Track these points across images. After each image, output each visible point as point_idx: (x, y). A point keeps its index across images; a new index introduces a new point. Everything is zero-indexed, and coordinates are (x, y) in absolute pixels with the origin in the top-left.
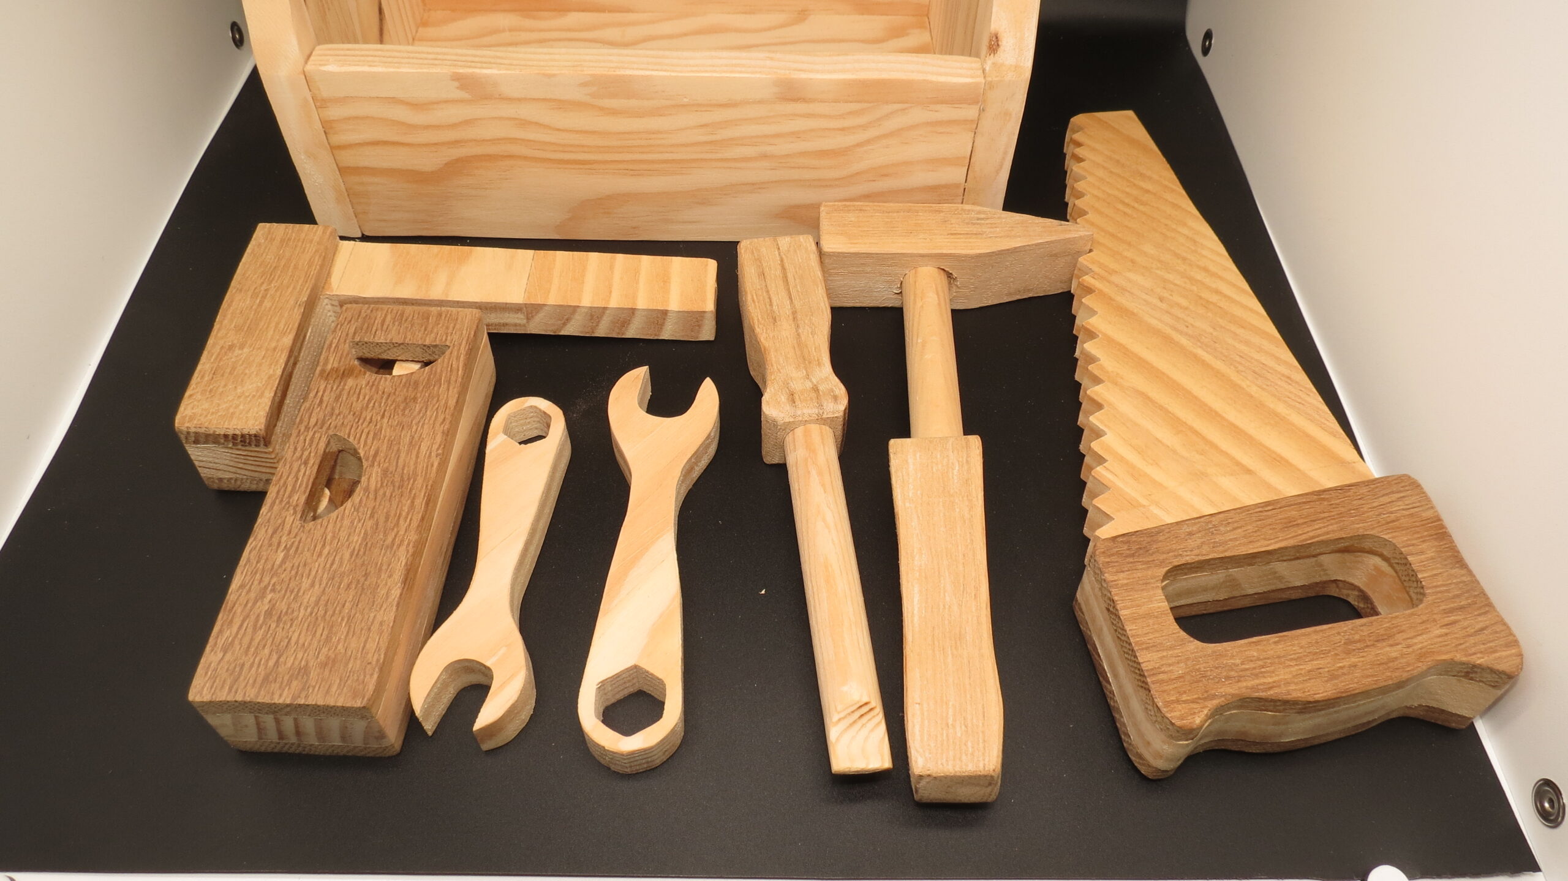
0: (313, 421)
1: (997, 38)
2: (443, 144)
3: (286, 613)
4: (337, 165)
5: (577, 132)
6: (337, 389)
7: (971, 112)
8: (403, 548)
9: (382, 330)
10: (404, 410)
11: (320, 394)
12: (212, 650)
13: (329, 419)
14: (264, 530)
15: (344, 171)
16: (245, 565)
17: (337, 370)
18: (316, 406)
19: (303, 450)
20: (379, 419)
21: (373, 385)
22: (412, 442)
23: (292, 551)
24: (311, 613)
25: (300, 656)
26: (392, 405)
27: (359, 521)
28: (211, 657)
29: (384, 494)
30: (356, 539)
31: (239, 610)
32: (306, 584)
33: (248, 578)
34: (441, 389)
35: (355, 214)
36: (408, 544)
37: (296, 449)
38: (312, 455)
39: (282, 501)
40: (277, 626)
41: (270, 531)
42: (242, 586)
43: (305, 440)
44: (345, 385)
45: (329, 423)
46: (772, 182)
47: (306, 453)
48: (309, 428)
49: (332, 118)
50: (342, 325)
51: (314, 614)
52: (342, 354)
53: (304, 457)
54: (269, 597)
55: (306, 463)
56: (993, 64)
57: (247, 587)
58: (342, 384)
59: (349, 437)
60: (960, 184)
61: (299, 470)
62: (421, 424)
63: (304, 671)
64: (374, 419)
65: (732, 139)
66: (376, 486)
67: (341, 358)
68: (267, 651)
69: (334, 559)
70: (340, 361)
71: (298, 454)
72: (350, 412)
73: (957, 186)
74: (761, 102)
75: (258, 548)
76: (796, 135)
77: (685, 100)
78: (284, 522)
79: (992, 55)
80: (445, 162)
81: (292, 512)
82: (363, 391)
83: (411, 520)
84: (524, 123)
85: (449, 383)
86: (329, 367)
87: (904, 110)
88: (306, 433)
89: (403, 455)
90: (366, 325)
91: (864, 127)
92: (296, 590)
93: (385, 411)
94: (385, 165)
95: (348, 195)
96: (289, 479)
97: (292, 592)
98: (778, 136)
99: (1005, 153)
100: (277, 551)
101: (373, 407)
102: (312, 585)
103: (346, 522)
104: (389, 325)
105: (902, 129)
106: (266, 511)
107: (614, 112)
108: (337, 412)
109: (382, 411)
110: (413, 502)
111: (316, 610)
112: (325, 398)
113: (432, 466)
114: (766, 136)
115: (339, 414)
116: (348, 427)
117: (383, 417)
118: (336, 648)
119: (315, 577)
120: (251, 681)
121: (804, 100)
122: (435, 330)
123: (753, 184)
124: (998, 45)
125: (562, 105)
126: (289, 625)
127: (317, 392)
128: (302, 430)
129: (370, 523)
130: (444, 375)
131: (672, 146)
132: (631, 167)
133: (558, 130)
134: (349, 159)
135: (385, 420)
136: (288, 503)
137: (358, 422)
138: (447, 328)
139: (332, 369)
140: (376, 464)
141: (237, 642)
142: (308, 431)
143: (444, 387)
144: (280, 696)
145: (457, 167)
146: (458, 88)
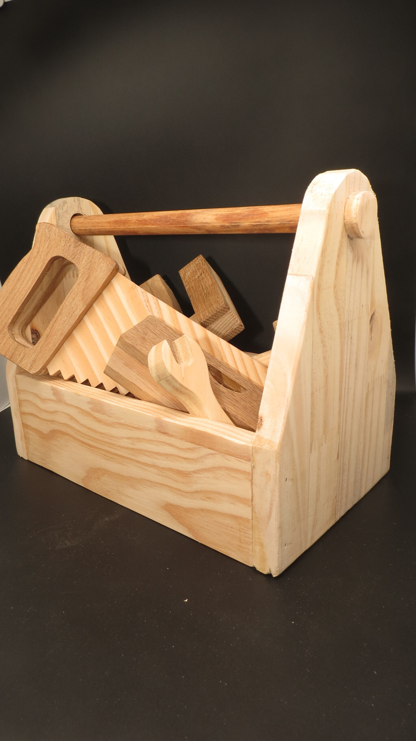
1: (261, 420)
2: (49, 421)
5: (89, 428)
7: (248, 467)
15: (23, 425)
35: (26, 447)
49: (21, 399)
56: (258, 436)
60: (249, 519)
65: (141, 450)
74: (150, 430)
76: (166, 456)
79: (258, 430)
80: (49, 430)
84: (72, 418)
87: (213, 454)
91: (196, 460)
94: (34, 426)
95: (24, 437)
98: (159, 454)
105: (214, 468)
107: (99, 421)
114: (154, 453)
121: (168, 435)
124: (261, 424)
125: (83, 412)
133: (82, 425)
134: (25, 419)
145: (53, 434)
146: (53, 394)
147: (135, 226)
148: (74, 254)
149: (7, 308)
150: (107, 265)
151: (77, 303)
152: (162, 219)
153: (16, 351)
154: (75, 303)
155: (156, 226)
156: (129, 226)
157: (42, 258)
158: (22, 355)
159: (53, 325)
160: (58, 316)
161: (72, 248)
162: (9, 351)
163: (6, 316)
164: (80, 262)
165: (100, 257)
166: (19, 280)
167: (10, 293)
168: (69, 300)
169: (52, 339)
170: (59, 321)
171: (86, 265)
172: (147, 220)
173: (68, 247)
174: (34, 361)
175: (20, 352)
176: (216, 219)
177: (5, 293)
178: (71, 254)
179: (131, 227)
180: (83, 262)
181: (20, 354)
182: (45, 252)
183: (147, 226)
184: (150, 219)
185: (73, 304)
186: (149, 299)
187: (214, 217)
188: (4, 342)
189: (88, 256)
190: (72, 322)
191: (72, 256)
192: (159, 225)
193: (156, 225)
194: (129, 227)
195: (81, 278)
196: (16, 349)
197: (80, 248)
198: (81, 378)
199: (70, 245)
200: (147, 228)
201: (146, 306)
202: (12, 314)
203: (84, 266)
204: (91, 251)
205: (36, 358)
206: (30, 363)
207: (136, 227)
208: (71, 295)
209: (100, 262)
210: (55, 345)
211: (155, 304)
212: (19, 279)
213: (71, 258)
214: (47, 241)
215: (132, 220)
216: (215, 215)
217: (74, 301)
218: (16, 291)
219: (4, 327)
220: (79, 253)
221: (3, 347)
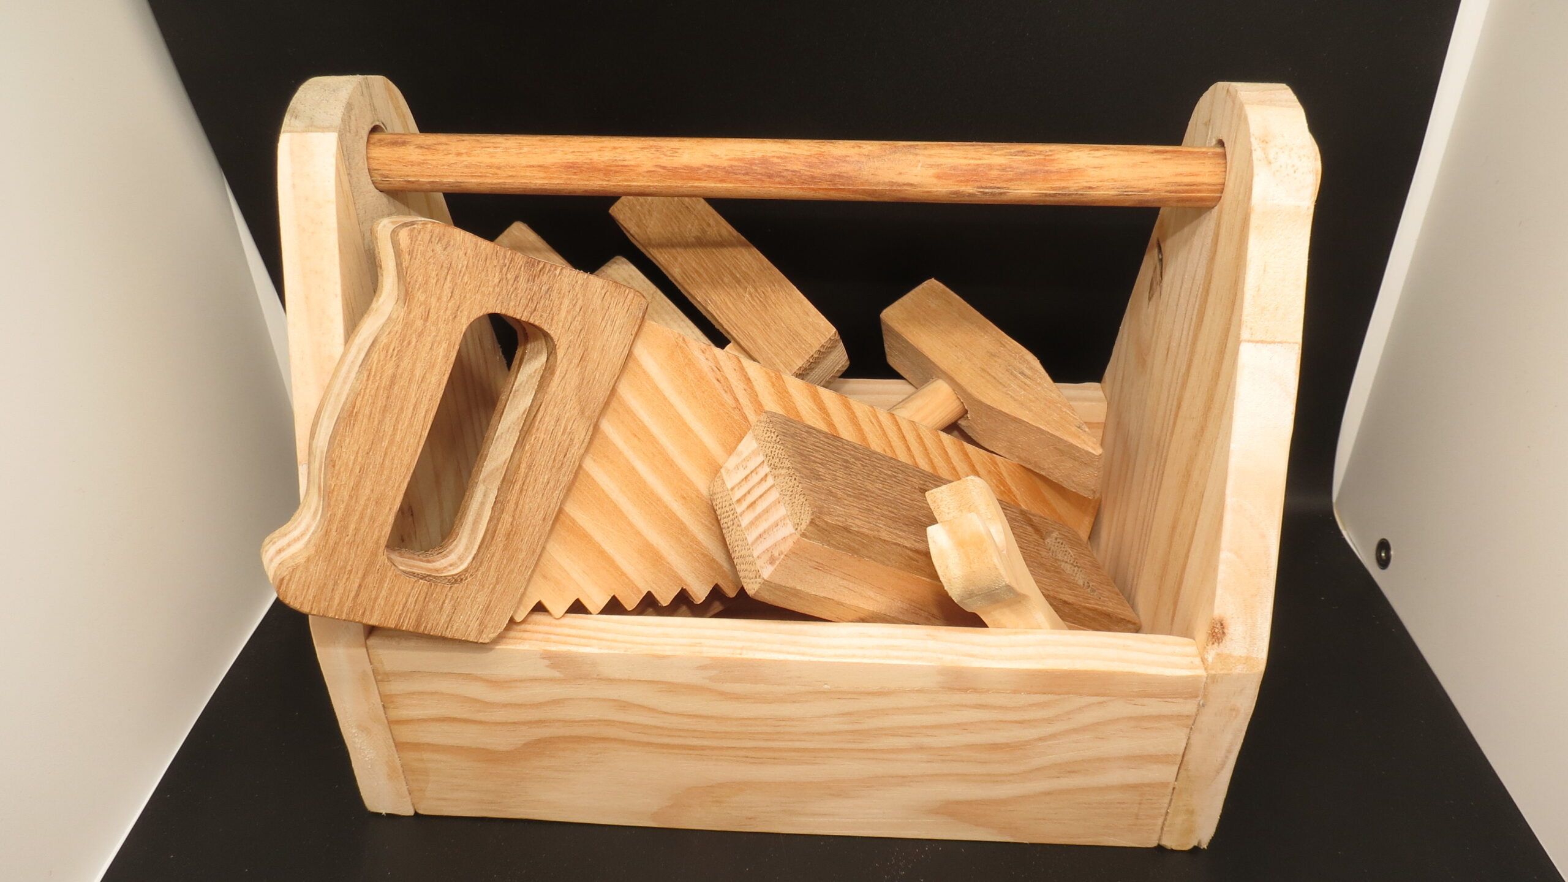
1: (1222, 625)
2: (524, 723)
4: (394, 740)
5: (689, 716)
7: (1188, 707)
15: (400, 746)
35: (409, 791)
46: (928, 776)
49: (393, 693)
56: (1218, 654)
60: (1168, 783)
65: (882, 729)
73: (1165, 785)
74: (920, 691)
76: (963, 727)
77: (826, 686)
79: (1216, 644)
80: (523, 742)
84: (624, 706)
87: (1102, 703)
91: (1049, 721)
94: (450, 742)
95: (403, 772)
98: (939, 727)
99: (1229, 751)
105: (1098, 724)
107: (736, 697)
114: (926, 727)
121: (975, 690)
123: (903, 777)
124: (1224, 633)
125: (673, 688)
131: (808, 733)
132: (751, 754)
133: (665, 713)
134: (407, 734)
145: (540, 748)
146: (547, 666)
147: (653, 182)
148: (531, 299)
149: (369, 499)
150: (626, 310)
151: (569, 428)
152: (754, 167)
153: (429, 602)
154: (565, 430)
155: (730, 185)
156: (626, 180)
157: (443, 331)
158: (448, 607)
159: (517, 504)
160: (526, 477)
161: (522, 284)
162: (405, 610)
163: (373, 520)
164: (555, 318)
165: (603, 292)
166: (385, 409)
167: (368, 453)
168: (545, 426)
169: (522, 540)
170: (531, 488)
171: (571, 323)
172: (699, 169)
173: (511, 282)
174: (487, 609)
175: (441, 603)
176: (938, 177)
177: (352, 458)
178: (524, 301)
179: (635, 184)
180: (563, 313)
181: (441, 608)
182: (449, 312)
183: (696, 184)
184: (709, 166)
185: (560, 434)
186: (722, 363)
187: (932, 171)
188: (384, 593)
189: (571, 296)
190: (566, 478)
191: (527, 305)
192: (744, 181)
193: (730, 183)
194: (626, 183)
195: (564, 360)
196: (425, 598)
197: (545, 278)
198: (596, 600)
199: (517, 277)
200: (697, 187)
201: (715, 382)
202: (388, 508)
203: (567, 327)
204: (577, 282)
205: (490, 602)
206: (475, 619)
207: (656, 184)
208: (549, 410)
209: (606, 304)
210: (534, 552)
211: (735, 372)
212: (385, 406)
213: (525, 313)
214: (446, 279)
215: (637, 166)
216: (931, 166)
217: (559, 425)
218: (385, 444)
219: (375, 554)
220: (547, 292)
221: (385, 605)
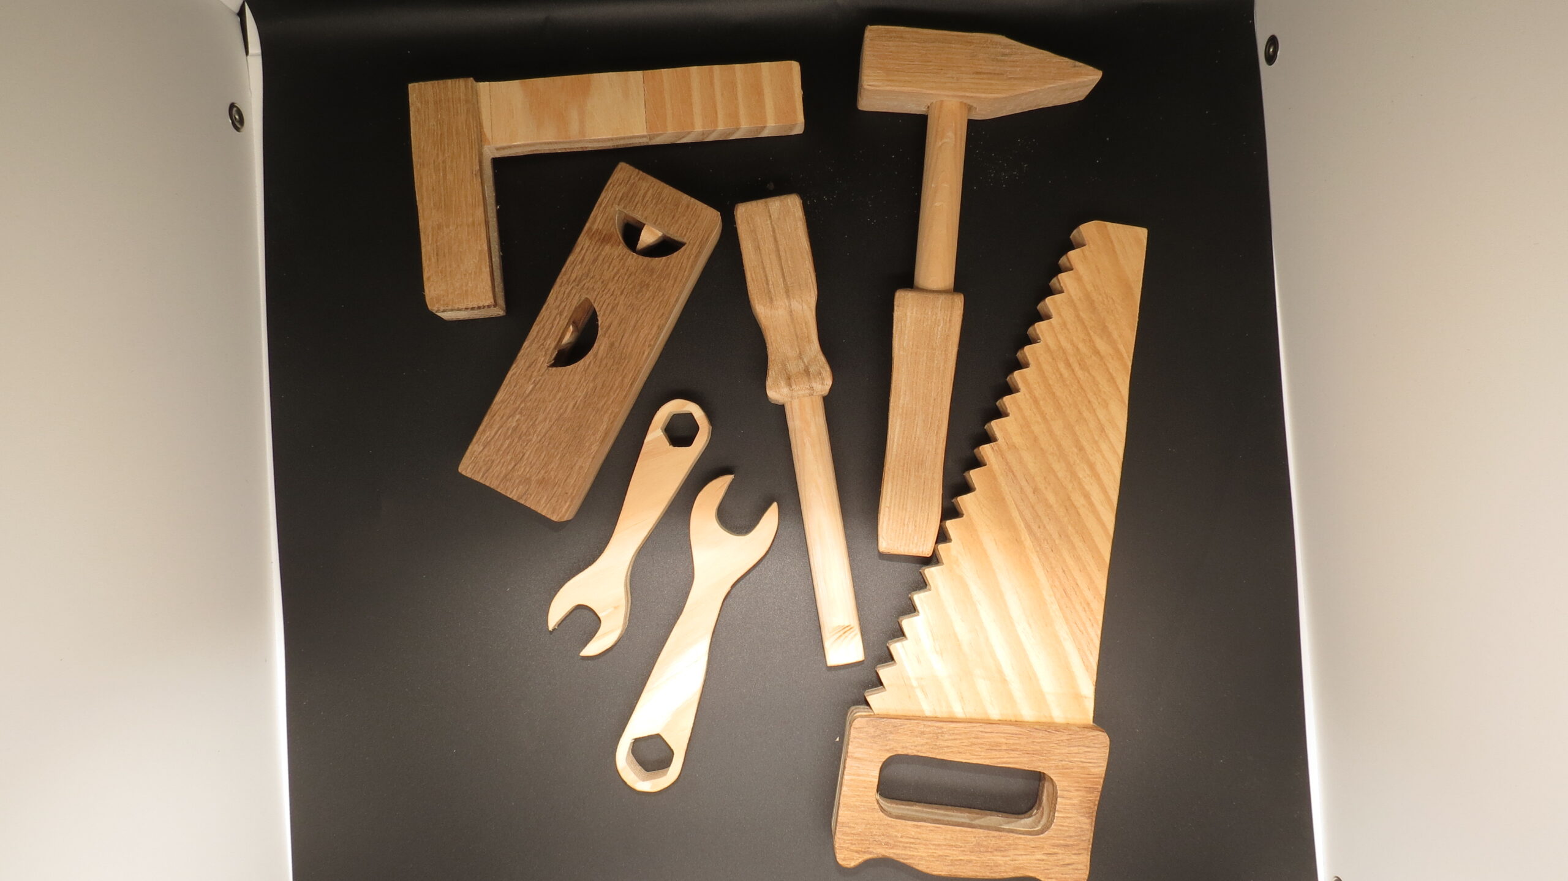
0: (574, 276)
3: (525, 434)
6: (596, 252)
8: (607, 415)
9: (642, 204)
10: (638, 293)
11: (583, 252)
12: (477, 442)
13: (584, 279)
14: (523, 361)
16: (507, 385)
17: (601, 233)
18: (578, 263)
19: (562, 302)
20: (619, 293)
21: (622, 259)
22: (635, 326)
23: (538, 386)
24: (540, 441)
25: (527, 470)
26: (630, 284)
27: (585, 381)
28: (475, 447)
29: (606, 364)
30: (580, 394)
31: (498, 418)
32: (541, 418)
33: (507, 396)
34: (668, 284)
36: (611, 414)
37: (557, 298)
38: (567, 308)
39: (538, 342)
40: (518, 442)
41: (527, 364)
42: (503, 401)
43: (564, 292)
44: (603, 249)
45: (584, 283)
47: (563, 305)
48: (569, 282)
50: (613, 186)
51: (541, 442)
52: (607, 217)
53: (561, 308)
54: (518, 417)
55: (561, 314)
57: (506, 404)
58: (601, 248)
59: (594, 302)
61: (555, 319)
62: (645, 312)
63: (528, 481)
64: (615, 293)
66: (602, 356)
67: (606, 220)
68: (509, 457)
69: (562, 405)
70: (604, 224)
71: (558, 303)
72: (600, 279)
75: (517, 374)
78: (537, 359)
81: (544, 353)
82: (614, 261)
83: (618, 395)
85: (675, 280)
86: (595, 227)
88: (566, 285)
89: (627, 335)
90: (631, 193)
92: (534, 419)
93: (624, 288)
96: (547, 323)
97: (531, 420)
100: (528, 382)
101: (617, 281)
102: (545, 419)
103: (577, 378)
104: (648, 201)
106: (528, 345)
108: (591, 275)
109: (623, 287)
110: (622, 380)
111: (543, 440)
112: (586, 258)
113: (644, 353)
115: (593, 277)
116: (596, 293)
117: (621, 294)
118: (550, 473)
119: (548, 414)
120: (496, 475)
122: (680, 222)
126: (525, 443)
127: (582, 249)
128: (564, 282)
129: (591, 385)
130: (674, 271)
135: (623, 297)
136: (543, 344)
137: (604, 291)
138: (690, 223)
139: (597, 230)
140: (607, 335)
141: (492, 443)
142: (568, 285)
143: (671, 282)
144: (511, 492)
